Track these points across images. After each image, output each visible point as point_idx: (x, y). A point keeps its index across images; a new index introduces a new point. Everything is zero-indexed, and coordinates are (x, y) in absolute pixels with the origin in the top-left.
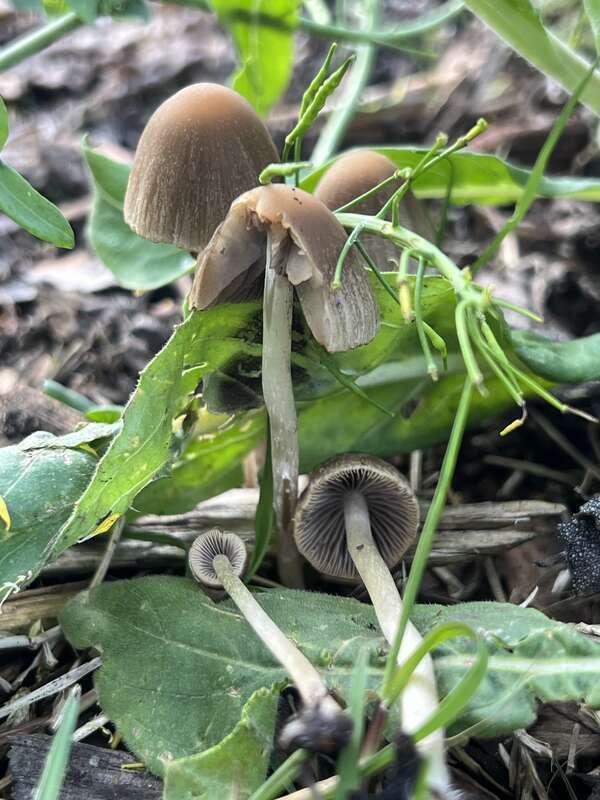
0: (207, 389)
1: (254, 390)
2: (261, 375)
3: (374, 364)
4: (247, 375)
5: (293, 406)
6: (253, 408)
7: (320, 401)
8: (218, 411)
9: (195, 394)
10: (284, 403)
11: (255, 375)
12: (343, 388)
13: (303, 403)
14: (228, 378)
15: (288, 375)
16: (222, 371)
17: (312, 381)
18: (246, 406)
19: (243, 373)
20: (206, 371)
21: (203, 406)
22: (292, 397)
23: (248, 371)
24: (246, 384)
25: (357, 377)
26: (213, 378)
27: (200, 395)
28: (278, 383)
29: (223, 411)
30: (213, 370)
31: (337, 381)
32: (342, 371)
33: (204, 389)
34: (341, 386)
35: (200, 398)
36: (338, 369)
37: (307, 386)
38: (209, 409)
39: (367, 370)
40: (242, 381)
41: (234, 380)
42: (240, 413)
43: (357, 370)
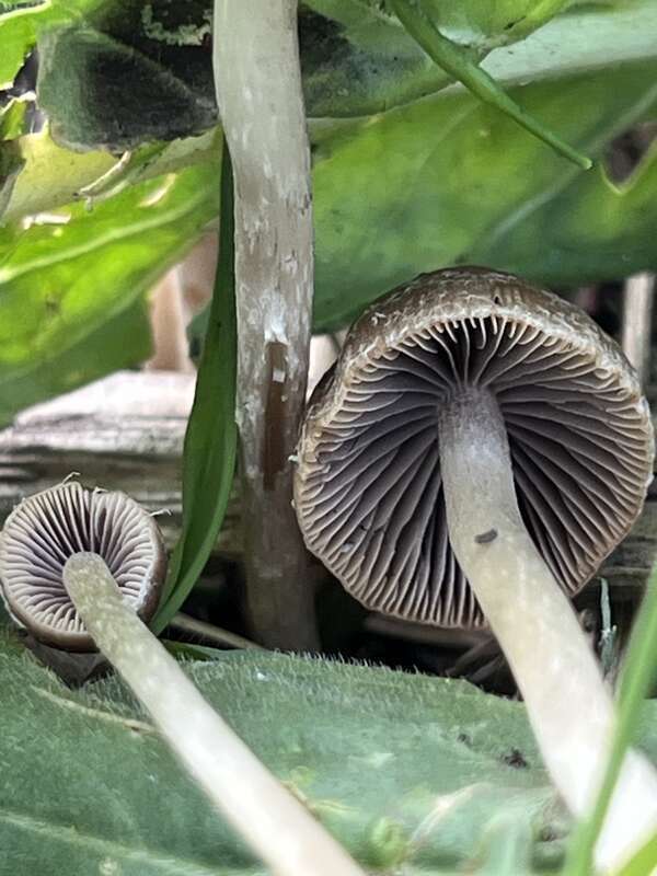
0: (51, 76)
1: (188, 81)
2: (208, 38)
3: (536, 13)
4: (169, 37)
5: (301, 131)
6: (183, 134)
7: (374, 119)
8: (83, 141)
9: (15, 92)
10: (274, 119)
11: (190, 37)
12: (443, 84)
13: (327, 121)
14: (115, 46)
15: (290, 39)
16: (94, 25)
17: (356, 58)
18: (162, 129)
19: (157, 33)
20: (50, 23)
21: (37, 128)
22: (299, 103)
23: (172, 26)
24: (165, 63)
25: (488, 51)
26: (69, 42)
27: (30, 96)
28: (260, 61)
29: (97, 140)
30: (67, 22)
31: (430, 62)
32: (444, 32)
33: (41, 76)
34: (442, 73)
35: (30, 104)
36: (434, 28)
37: (340, 73)
38: (57, 134)
39: (516, 30)
40: (153, 57)
41: (131, 51)
42: (145, 145)
43: (488, 30)
